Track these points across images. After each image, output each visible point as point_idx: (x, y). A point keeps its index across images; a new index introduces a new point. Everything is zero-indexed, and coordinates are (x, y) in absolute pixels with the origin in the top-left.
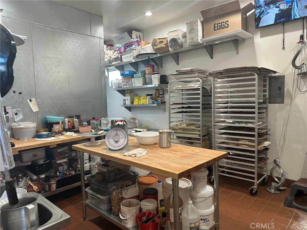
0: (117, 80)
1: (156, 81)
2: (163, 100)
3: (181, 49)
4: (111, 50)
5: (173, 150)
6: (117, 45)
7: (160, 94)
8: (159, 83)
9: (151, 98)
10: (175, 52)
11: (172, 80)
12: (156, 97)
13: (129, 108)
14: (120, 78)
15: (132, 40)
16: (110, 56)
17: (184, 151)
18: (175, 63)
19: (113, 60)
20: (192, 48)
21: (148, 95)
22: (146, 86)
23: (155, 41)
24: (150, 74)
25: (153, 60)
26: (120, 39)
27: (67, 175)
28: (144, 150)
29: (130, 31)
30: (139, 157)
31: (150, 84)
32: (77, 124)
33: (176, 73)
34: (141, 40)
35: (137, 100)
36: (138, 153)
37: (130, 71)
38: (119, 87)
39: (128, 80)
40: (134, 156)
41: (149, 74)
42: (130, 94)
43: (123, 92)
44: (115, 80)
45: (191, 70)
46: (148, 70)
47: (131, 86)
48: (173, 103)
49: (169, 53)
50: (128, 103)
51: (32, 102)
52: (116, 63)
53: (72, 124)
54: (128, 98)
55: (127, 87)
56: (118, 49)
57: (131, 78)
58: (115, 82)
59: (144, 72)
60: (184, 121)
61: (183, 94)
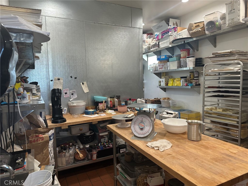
0: (154, 64)
1: (190, 64)
2: (198, 82)
3: (219, 31)
4: (150, 38)
5: (203, 145)
6: (156, 33)
7: (195, 76)
8: (194, 66)
9: (185, 81)
10: (212, 34)
11: (207, 63)
12: (191, 79)
13: (164, 89)
14: (157, 62)
15: (169, 27)
16: (149, 43)
17: (217, 149)
18: (212, 46)
19: (151, 47)
20: (231, 29)
21: (182, 78)
22: (180, 69)
23: (191, 25)
24: (185, 57)
25: (189, 44)
26: (159, 27)
27: (106, 147)
28: (169, 142)
29: (167, 19)
30: (162, 151)
31: (185, 67)
32: (116, 104)
33: (212, 56)
34: (178, 26)
35: (171, 82)
36: (161, 145)
37: (166, 56)
38: (155, 71)
39: (163, 64)
40: (157, 148)
41: (183, 57)
42: (165, 77)
43: (159, 75)
44: (153, 64)
45: (230, 52)
46: (183, 54)
47: (167, 69)
48: (208, 87)
49: (205, 36)
50: (163, 84)
51: (84, 85)
52: (154, 49)
53: (113, 104)
54: (163, 80)
55: (163, 71)
56: (156, 36)
57: (166, 62)
58: (152, 66)
59: (179, 56)
61: (219, 77)
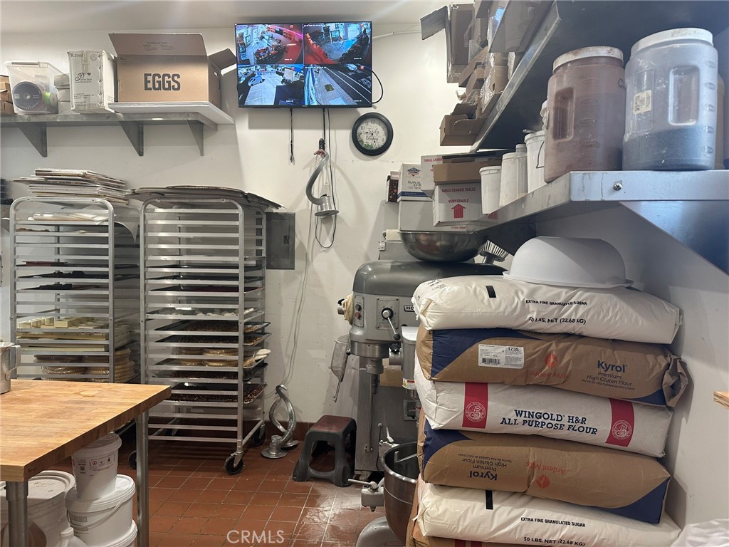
3: (54, 116)
5: (15, 399)
10: (34, 120)
11: (22, 196)
17: (53, 398)
20: (85, 119)
33: (35, 178)
45: (83, 176)
48: (28, 263)
49: (12, 118)
60: (62, 311)
61: (58, 237)
